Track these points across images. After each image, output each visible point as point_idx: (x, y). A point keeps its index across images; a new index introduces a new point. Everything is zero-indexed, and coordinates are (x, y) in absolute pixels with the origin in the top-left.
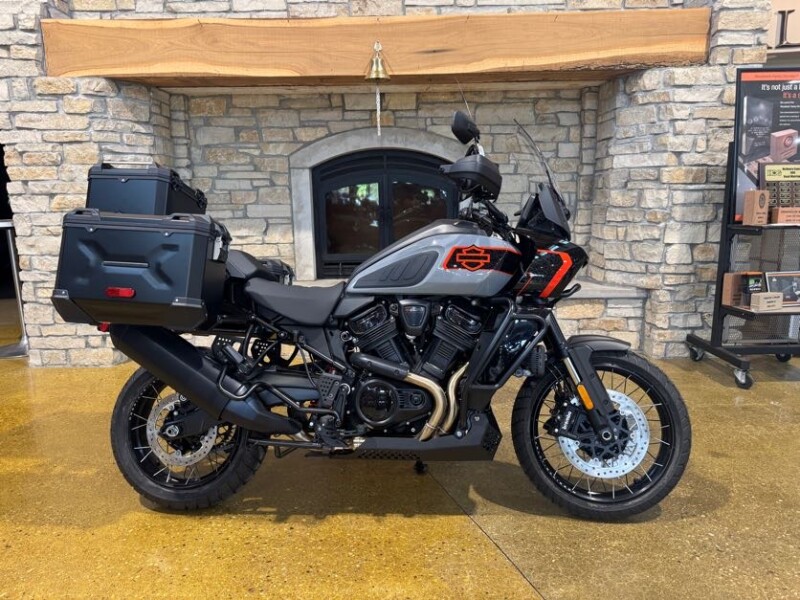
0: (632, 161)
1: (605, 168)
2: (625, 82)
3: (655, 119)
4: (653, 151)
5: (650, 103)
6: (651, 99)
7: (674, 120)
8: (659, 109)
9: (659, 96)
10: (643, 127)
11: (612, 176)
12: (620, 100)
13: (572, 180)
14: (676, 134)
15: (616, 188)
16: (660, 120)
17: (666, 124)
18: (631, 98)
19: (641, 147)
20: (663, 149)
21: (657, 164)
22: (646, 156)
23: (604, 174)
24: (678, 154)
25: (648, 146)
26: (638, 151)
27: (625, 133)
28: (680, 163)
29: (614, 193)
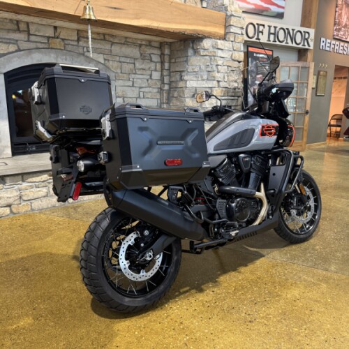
0: (197, 84)
1: (179, 86)
2: (193, 43)
3: (209, 64)
4: (208, 79)
5: (206, 55)
6: (207, 54)
7: (217, 65)
8: (211, 59)
9: (211, 52)
10: (203, 67)
11: (186, 91)
12: (190, 52)
13: (158, 92)
14: (218, 72)
15: (188, 97)
16: (211, 64)
17: (214, 66)
18: (196, 52)
19: (202, 77)
20: (213, 79)
21: (210, 86)
22: (204, 82)
23: (178, 90)
24: (218, 82)
25: (205, 77)
26: (200, 79)
27: (193, 69)
28: (219, 86)
29: (187, 100)
